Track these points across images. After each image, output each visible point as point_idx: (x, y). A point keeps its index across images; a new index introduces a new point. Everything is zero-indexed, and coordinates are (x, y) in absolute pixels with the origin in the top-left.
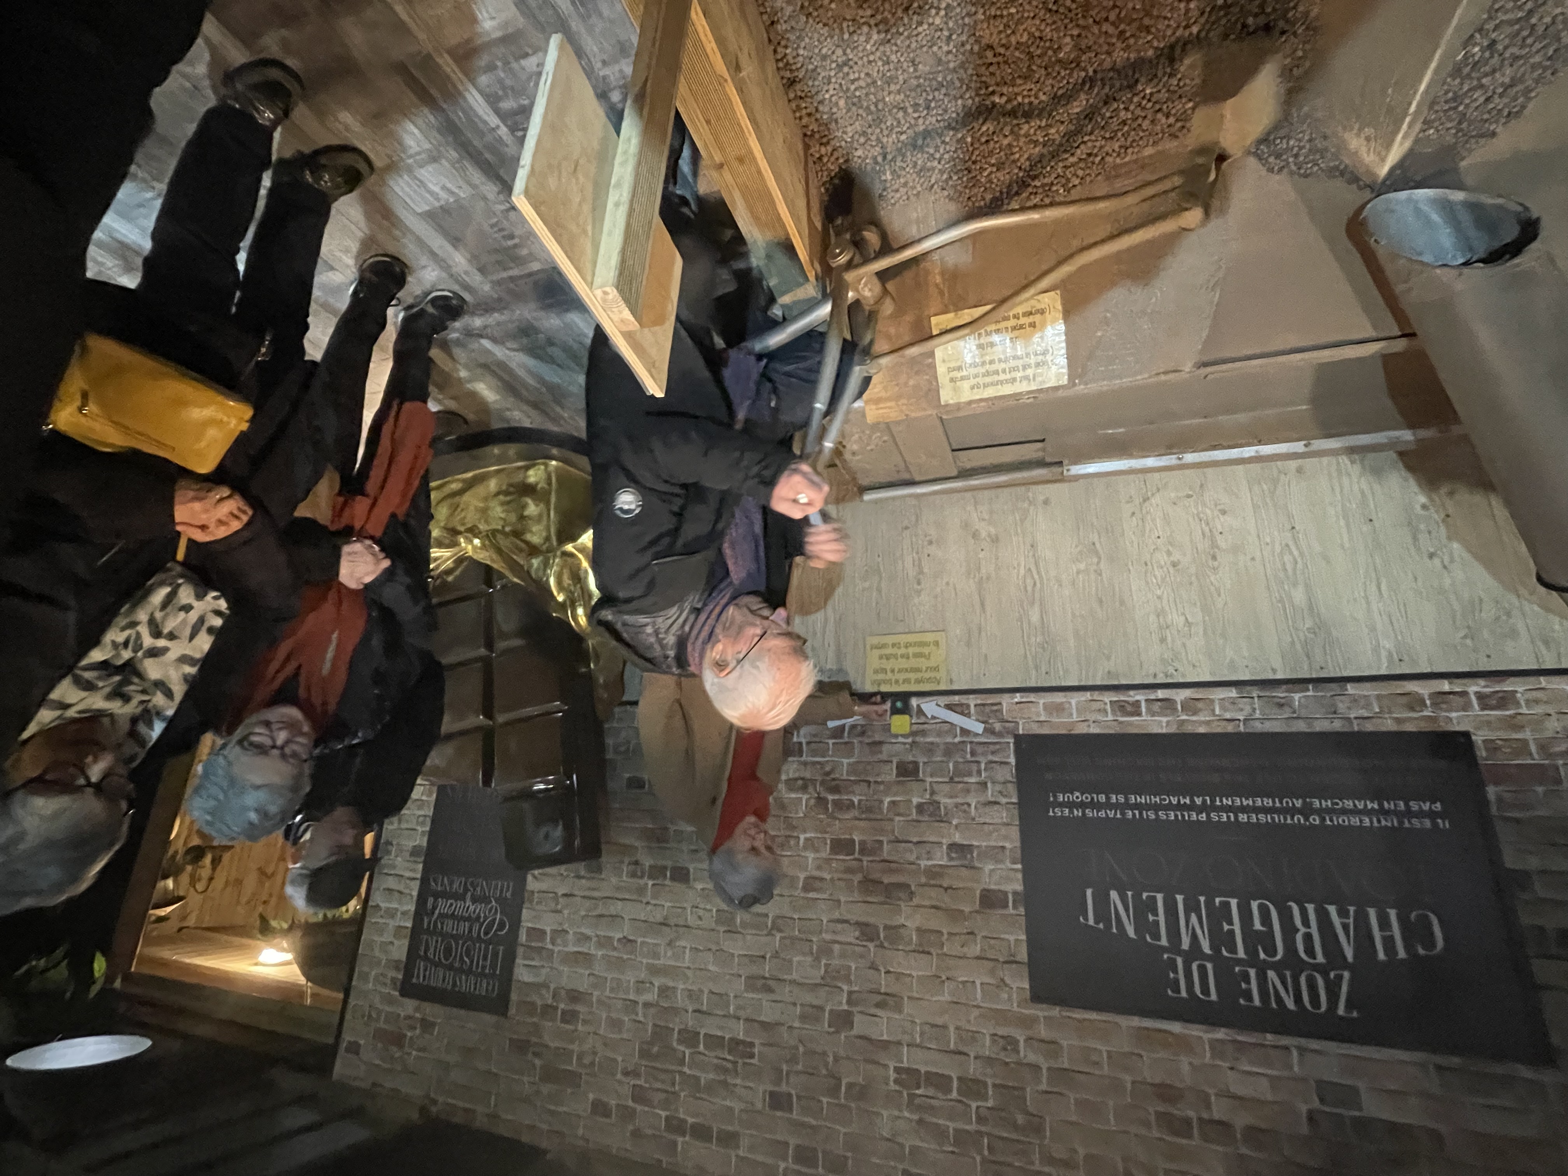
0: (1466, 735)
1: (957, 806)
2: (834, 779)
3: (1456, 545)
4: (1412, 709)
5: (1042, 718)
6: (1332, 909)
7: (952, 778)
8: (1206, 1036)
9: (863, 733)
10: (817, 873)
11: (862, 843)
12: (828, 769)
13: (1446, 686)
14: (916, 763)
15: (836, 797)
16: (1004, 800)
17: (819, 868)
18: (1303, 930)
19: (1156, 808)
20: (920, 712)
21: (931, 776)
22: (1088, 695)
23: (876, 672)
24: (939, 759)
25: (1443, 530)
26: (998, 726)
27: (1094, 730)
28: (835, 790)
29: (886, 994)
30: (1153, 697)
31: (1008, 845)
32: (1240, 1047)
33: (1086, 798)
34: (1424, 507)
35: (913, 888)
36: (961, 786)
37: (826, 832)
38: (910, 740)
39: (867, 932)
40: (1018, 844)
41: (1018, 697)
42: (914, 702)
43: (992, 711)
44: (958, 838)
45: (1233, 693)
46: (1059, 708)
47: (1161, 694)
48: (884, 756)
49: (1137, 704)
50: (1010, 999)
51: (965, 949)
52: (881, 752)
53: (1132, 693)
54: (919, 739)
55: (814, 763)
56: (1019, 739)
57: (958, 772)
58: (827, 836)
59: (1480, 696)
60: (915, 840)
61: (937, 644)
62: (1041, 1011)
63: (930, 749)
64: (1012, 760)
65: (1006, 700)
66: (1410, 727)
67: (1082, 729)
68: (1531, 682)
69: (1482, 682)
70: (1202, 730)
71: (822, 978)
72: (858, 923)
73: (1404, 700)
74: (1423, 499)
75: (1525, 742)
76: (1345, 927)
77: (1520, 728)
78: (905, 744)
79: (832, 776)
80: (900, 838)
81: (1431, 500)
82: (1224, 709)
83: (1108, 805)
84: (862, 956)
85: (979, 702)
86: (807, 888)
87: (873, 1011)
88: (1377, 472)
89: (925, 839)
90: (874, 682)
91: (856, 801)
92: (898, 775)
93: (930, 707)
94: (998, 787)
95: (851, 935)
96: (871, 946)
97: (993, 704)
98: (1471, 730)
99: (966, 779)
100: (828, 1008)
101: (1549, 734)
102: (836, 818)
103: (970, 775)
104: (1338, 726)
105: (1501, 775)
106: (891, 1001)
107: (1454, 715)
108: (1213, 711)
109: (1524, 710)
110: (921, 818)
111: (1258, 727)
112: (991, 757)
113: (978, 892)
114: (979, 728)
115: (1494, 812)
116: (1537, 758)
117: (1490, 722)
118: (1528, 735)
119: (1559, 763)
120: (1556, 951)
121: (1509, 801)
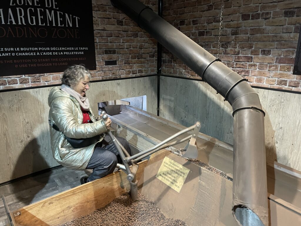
0: (294, 74)
3: (274, 129)
13: (294, 89)
25: (275, 134)
34: (277, 143)
59: (285, 84)
68: (272, 87)
69: (284, 89)
74: (276, 145)
75: (280, 70)
77: (280, 74)
81: (274, 143)
88: (285, 158)
98: (292, 75)
101: (274, 72)
105: (289, 61)
107: (295, 80)
109: (277, 79)
115: (296, 50)
116: (279, 65)
117: (287, 77)
118: (279, 72)
119: (275, 64)
120: (296, 10)
121: (291, 53)
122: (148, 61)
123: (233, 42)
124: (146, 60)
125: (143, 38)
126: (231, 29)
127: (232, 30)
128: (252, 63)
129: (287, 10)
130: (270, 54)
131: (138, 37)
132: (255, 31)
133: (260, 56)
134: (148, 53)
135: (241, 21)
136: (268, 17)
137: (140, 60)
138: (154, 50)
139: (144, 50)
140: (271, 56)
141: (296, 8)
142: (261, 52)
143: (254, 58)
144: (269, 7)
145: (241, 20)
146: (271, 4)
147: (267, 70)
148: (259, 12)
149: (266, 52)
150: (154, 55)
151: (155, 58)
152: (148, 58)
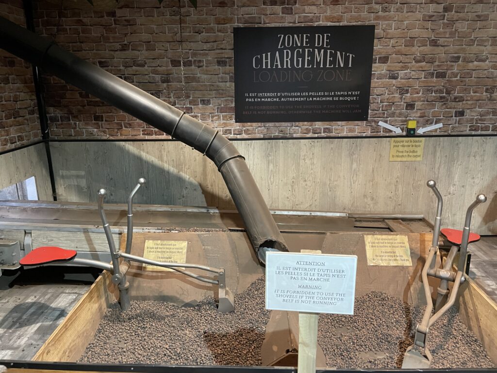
0: (236, 122)
1: (393, 94)
2: (442, 102)
4: (248, 129)
5: (357, 127)
6: (279, 67)
7: (393, 104)
8: (321, 22)
9: (427, 121)
10: (454, 64)
11: (432, 77)
12: (444, 106)
13: (239, 137)
14: (406, 109)
15: (441, 95)
16: (375, 96)
17: (452, 66)
18: (288, 60)
19: (324, 96)
20: (402, 130)
21: (401, 105)
22: (340, 135)
23: (419, 146)
24: (397, 111)
26: (373, 124)
27: (340, 123)
28: (441, 98)
29: (429, 21)
30: (319, 134)
31: (376, 80)
32: (311, 21)
33: (346, 98)
35: (414, 61)
36: (390, 101)
37: (448, 80)
38: (408, 118)
39: (434, 43)
40: (372, 81)
41: (364, 135)
42: (404, 133)
43: (374, 130)
44: (394, 81)
45: (295, 135)
46: (350, 130)
47: (316, 135)
48: (419, 112)
49: (324, 132)
50: (382, 25)
51: (396, 41)
52: (421, 113)
53: (325, 136)
54: (404, 119)
55: (450, 108)
56: (366, 119)
57: (390, 106)
58: (448, 79)
59: (231, 133)
60: (411, 79)
61: (393, 156)
62: (372, 22)
63: (400, 115)
64: (370, 111)
65: (369, 133)
66: (249, 124)
67: (343, 123)
69: (230, 138)
70: (306, 123)
71: (455, 23)
72: (438, 46)
73: (250, 132)
75: (223, 120)
76: (277, 62)
77: (224, 123)
78: (410, 117)
79: (443, 103)
80: (416, 80)
82: (298, 130)
83: (339, 96)
84: (437, 34)
85: (379, 133)
86: (458, 58)
87: (435, 14)
89: (406, 80)
90: (421, 141)
91: (433, 94)
92: (415, 104)
93: (398, 131)
94: (376, 101)
95: (441, 41)
96: (433, 38)
97: (374, 132)
99: (388, 104)
100: (453, 12)
101: (217, 122)
102: (443, 86)
103: (386, 105)
104: (268, 124)
105: (230, 110)
106: (427, 18)
107: (238, 128)
108: (301, 129)
109: (222, 129)
110: (407, 88)
111: (289, 124)
112: (377, 112)
113: (389, 62)
114: (381, 123)
115: (234, 99)
116: (221, 115)
117: (230, 125)
118: (222, 122)
119: (216, 114)
120: (228, 60)
121: (230, 102)
122: (27, 120)
123: (165, 91)
124: (25, 119)
125: (16, 85)
126: (160, 76)
127: (162, 77)
128: (193, 114)
129: (219, 59)
130: (210, 104)
131: (9, 83)
132: (189, 79)
133: (200, 106)
134: (26, 108)
135: (170, 67)
136: (200, 65)
137: (17, 119)
138: (33, 103)
139: (20, 104)
140: (211, 105)
141: (227, 58)
142: (201, 103)
143: (194, 108)
144: (200, 54)
145: (170, 65)
146: (202, 52)
147: (210, 121)
148: (190, 59)
149: (205, 102)
150: (33, 110)
151: (36, 115)
152: (28, 116)
